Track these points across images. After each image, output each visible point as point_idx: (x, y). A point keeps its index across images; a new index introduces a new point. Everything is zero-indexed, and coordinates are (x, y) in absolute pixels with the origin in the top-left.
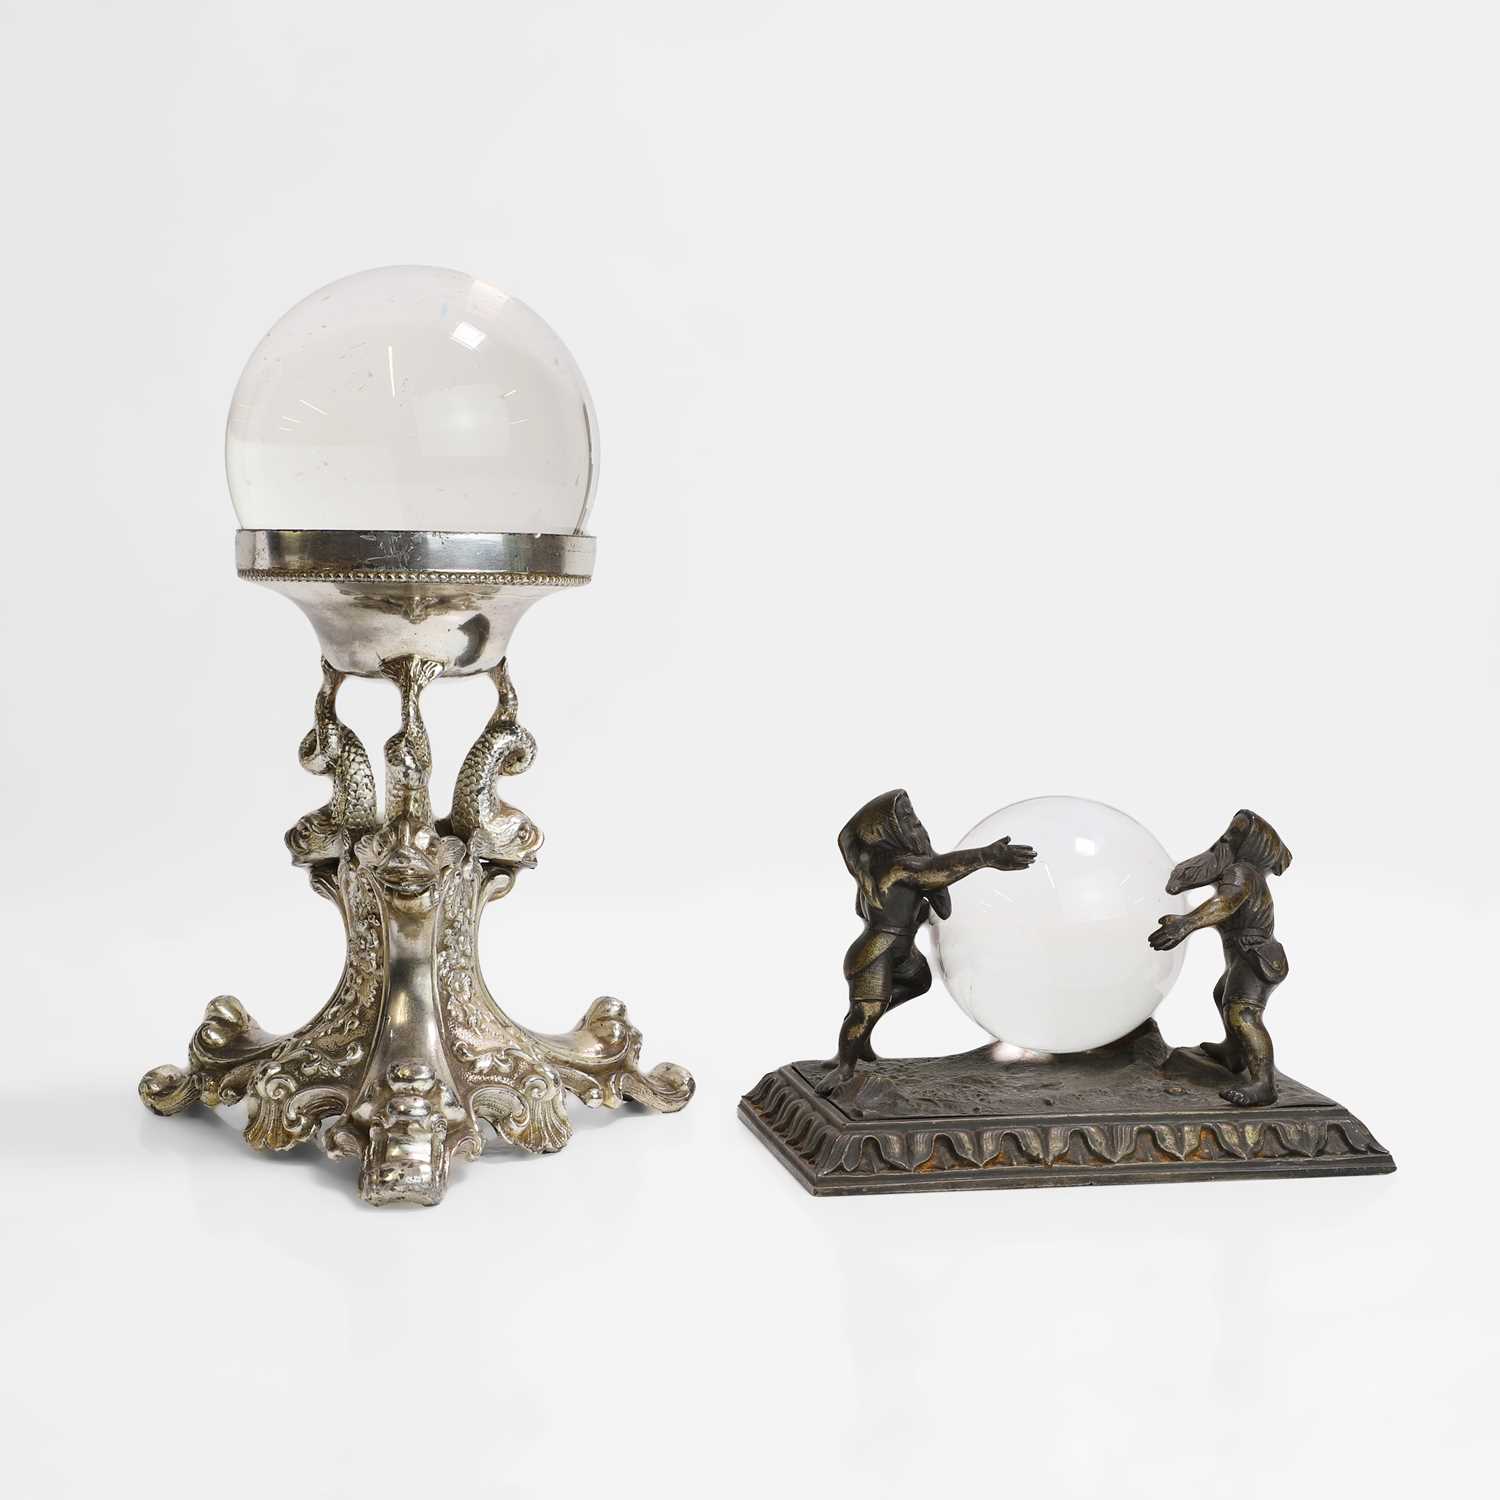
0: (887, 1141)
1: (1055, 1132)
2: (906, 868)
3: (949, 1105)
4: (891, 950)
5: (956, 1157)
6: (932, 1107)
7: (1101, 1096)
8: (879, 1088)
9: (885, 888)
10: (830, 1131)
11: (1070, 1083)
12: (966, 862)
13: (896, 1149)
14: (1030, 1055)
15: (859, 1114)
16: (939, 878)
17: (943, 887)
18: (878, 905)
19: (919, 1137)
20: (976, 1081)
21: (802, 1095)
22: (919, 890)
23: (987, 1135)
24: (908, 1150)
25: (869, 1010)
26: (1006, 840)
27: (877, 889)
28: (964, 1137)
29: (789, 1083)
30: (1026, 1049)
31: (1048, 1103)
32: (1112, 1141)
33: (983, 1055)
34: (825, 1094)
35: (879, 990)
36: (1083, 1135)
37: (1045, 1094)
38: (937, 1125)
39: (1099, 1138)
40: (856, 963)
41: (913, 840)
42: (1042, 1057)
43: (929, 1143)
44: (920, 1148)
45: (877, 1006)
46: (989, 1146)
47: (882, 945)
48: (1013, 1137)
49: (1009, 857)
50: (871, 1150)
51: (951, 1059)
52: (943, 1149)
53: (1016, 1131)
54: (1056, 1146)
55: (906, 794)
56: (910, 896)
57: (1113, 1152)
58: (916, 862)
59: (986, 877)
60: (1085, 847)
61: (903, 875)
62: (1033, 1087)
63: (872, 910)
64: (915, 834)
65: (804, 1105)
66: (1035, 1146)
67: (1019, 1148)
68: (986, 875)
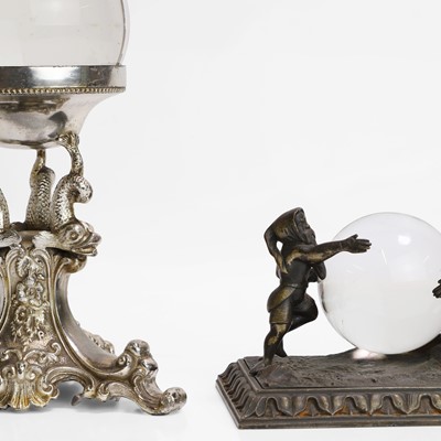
0: (281, 400)
1: (376, 397)
2: (301, 251)
3: (319, 381)
4: (292, 296)
5: (318, 409)
6: (309, 382)
7: (405, 378)
8: (282, 371)
9: (289, 262)
10: (251, 394)
11: (390, 370)
12: (333, 248)
13: (286, 404)
14: (373, 355)
15: (267, 385)
16: (318, 257)
17: (321, 262)
18: (285, 271)
19: (299, 398)
20: (338, 368)
21: (243, 375)
22: (308, 263)
23: (337, 398)
24: (293, 405)
25: (280, 329)
26: (355, 236)
27: (285, 263)
28: (324, 398)
29: (240, 369)
30: (371, 352)
31: (374, 381)
32: (407, 402)
33: (348, 355)
34: (254, 374)
35: (285, 318)
36: (390, 399)
37: (374, 376)
38: (310, 392)
39: (400, 401)
40: (274, 303)
41: (305, 236)
42: (380, 357)
43: (304, 402)
44: (300, 404)
45: (284, 327)
46: (338, 404)
47: (287, 293)
48: (352, 399)
49: (357, 245)
50: (272, 405)
51: (330, 356)
52: (312, 405)
53: (353, 396)
54: (375, 405)
55: (302, 210)
56: (303, 267)
57: (407, 409)
58: (305, 247)
59: (344, 256)
60: (404, 240)
61: (298, 255)
62: (370, 372)
63: (283, 274)
64: (306, 232)
65: (243, 380)
66: (364, 404)
67: (355, 405)
68: (344, 255)
